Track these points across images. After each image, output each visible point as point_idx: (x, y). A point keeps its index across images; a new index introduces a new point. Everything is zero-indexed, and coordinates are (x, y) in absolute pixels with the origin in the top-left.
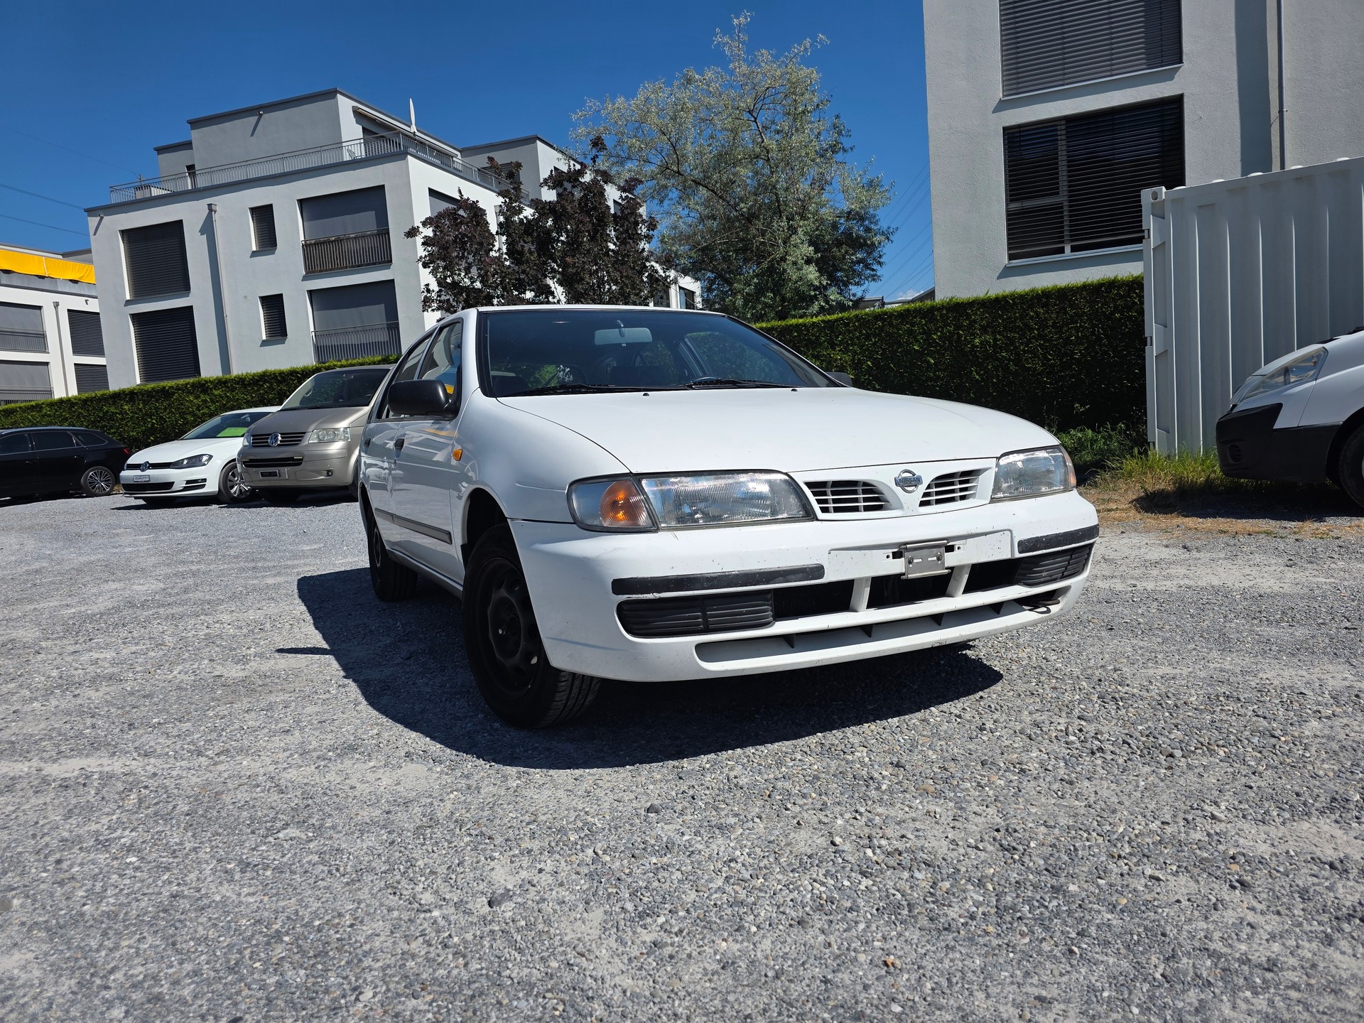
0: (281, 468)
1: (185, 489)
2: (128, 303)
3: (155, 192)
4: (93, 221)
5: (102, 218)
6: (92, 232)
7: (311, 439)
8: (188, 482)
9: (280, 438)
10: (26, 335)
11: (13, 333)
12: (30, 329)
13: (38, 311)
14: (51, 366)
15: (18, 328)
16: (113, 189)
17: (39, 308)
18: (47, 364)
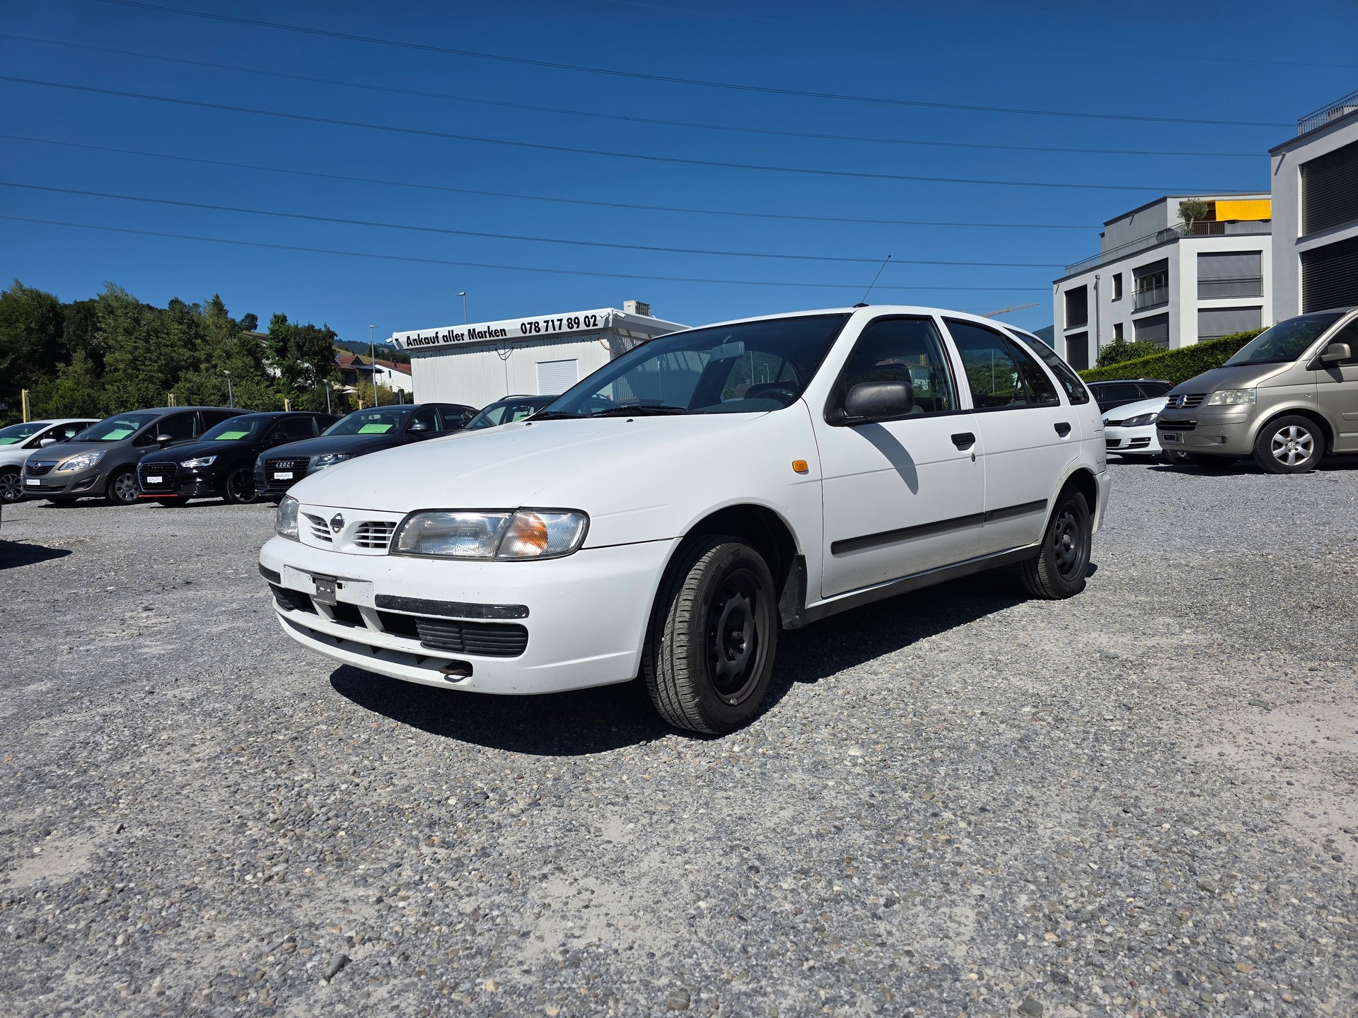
0: (1179, 432)
1: (1131, 447)
2: (1300, 241)
3: (1347, 110)
4: (1275, 161)
5: (1284, 155)
6: (1273, 172)
7: (1216, 400)
8: (1133, 440)
9: (1185, 400)
10: (1243, 281)
11: (1231, 281)
12: (1247, 275)
13: (1257, 256)
14: (1264, 310)
15: (1236, 275)
16: (1301, 122)
17: (1260, 252)
18: (1260, 307)
